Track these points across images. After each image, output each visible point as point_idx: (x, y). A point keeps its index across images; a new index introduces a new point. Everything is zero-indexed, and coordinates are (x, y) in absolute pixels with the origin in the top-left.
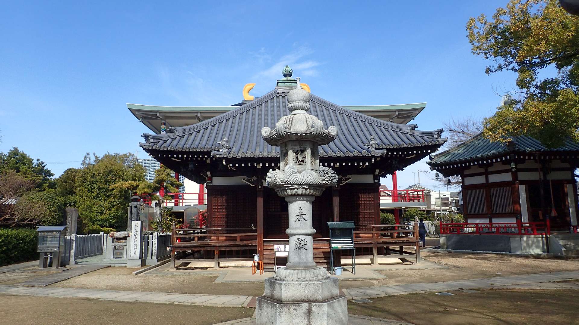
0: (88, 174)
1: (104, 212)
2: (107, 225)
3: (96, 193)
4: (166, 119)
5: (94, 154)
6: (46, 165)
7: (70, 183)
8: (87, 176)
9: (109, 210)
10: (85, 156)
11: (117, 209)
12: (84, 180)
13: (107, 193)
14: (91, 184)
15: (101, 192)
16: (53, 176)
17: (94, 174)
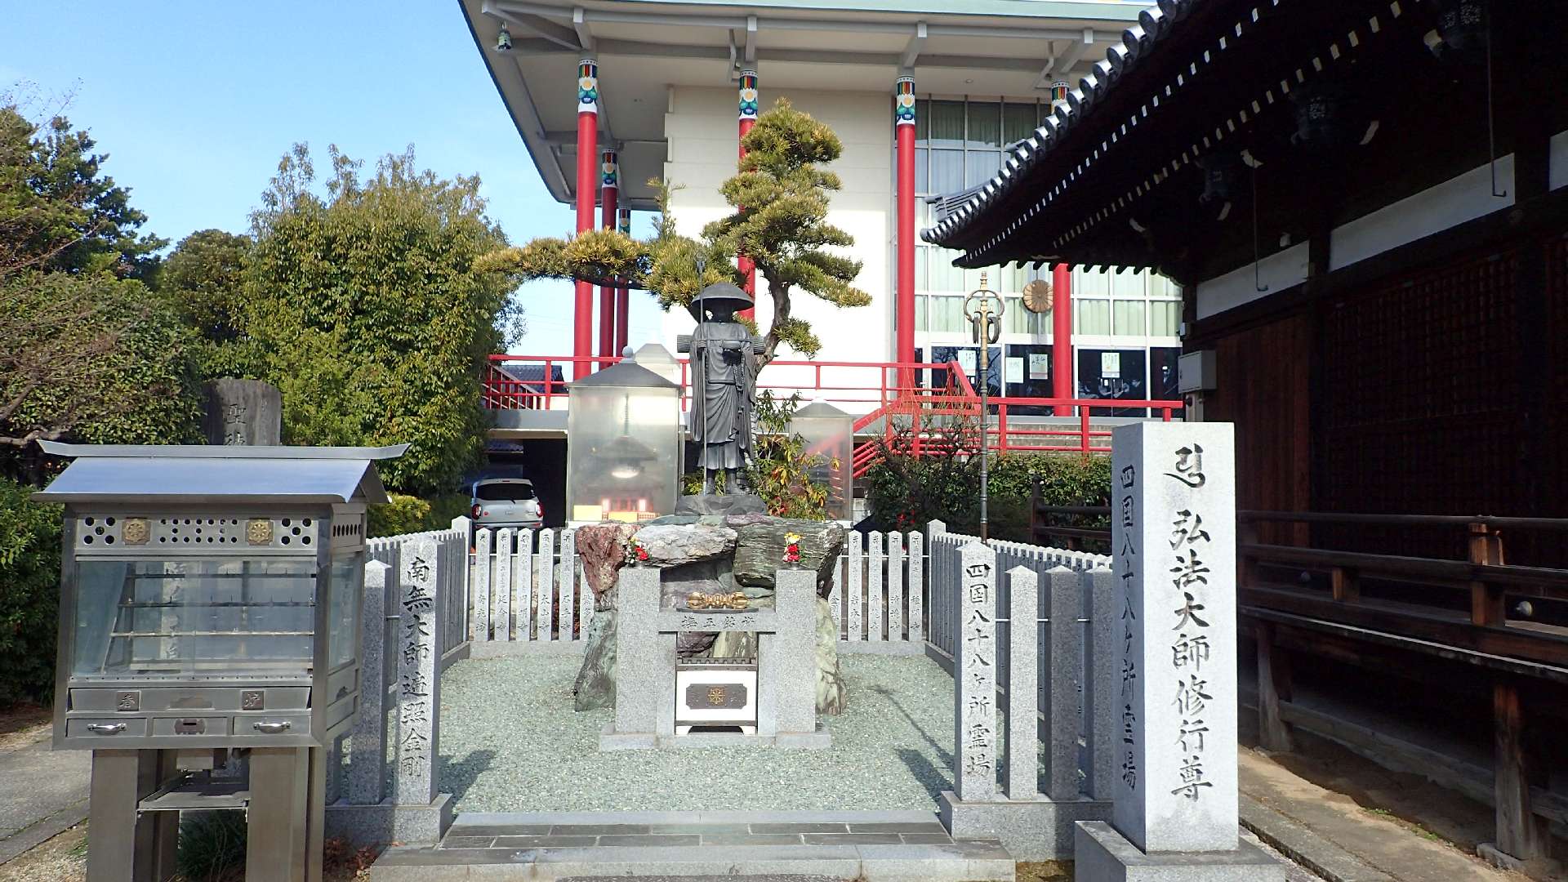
0: (302, 238)
1: (384, 421)
2: (395, 483)
3: (341, 329)
4: (599, 51)
5: (334, 149)
6: (102, 159)
7: (211, 291)
8: (300, 248)
9: (404, 414)
10: (287, 159)
11: (444, 409)
12: (284, 269)
13: (398, 330)
14: (315, 288)
15: (369, 328)
16: (138, 224)
17: (331, 241)
